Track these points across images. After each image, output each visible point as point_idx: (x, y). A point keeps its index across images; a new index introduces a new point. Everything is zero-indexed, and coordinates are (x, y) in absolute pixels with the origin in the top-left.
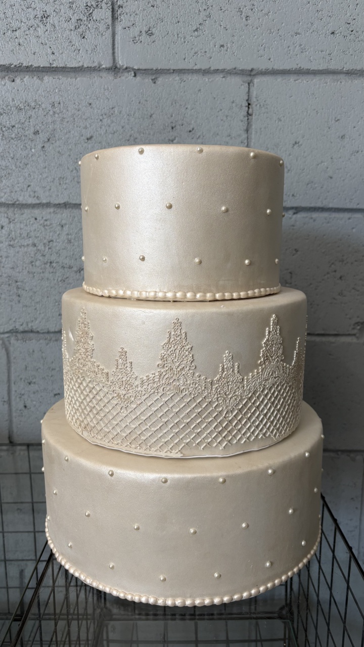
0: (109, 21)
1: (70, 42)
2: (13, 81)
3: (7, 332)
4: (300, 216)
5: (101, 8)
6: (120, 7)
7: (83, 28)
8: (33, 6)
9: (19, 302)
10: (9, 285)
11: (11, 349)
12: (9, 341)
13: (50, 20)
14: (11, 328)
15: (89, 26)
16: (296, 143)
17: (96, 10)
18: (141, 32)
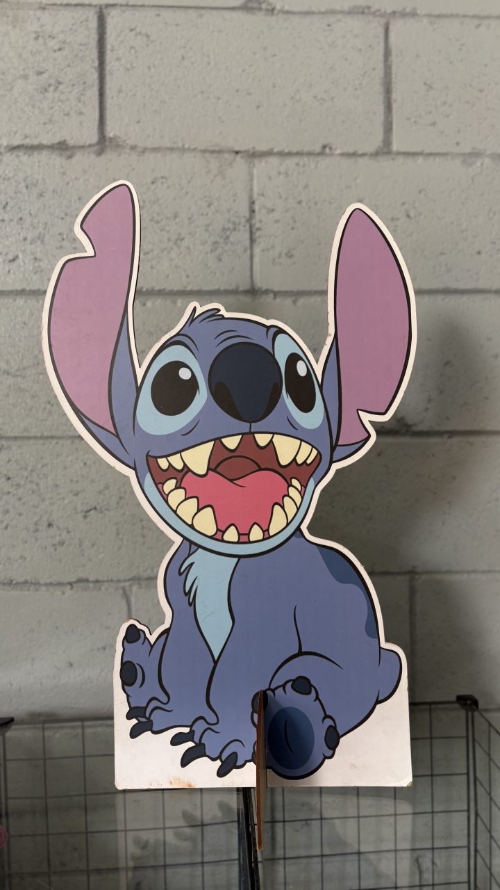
0: (247, 243)
1: (206, 265)
2: (144, 305)
3: (129, 580)
4: (455, 440)
5: (239, 230)
6: (258, 229)
7: (219, 250)
8: (167, 228)
9: (144, 543)
10: (133, 524)
11: (133, 599)
12: (131, 590)
13: (185, 243)
14: (134, 574)
15: (226, 248)
16: (447, 363)
17: (233, 233)
18: (280, 254)
